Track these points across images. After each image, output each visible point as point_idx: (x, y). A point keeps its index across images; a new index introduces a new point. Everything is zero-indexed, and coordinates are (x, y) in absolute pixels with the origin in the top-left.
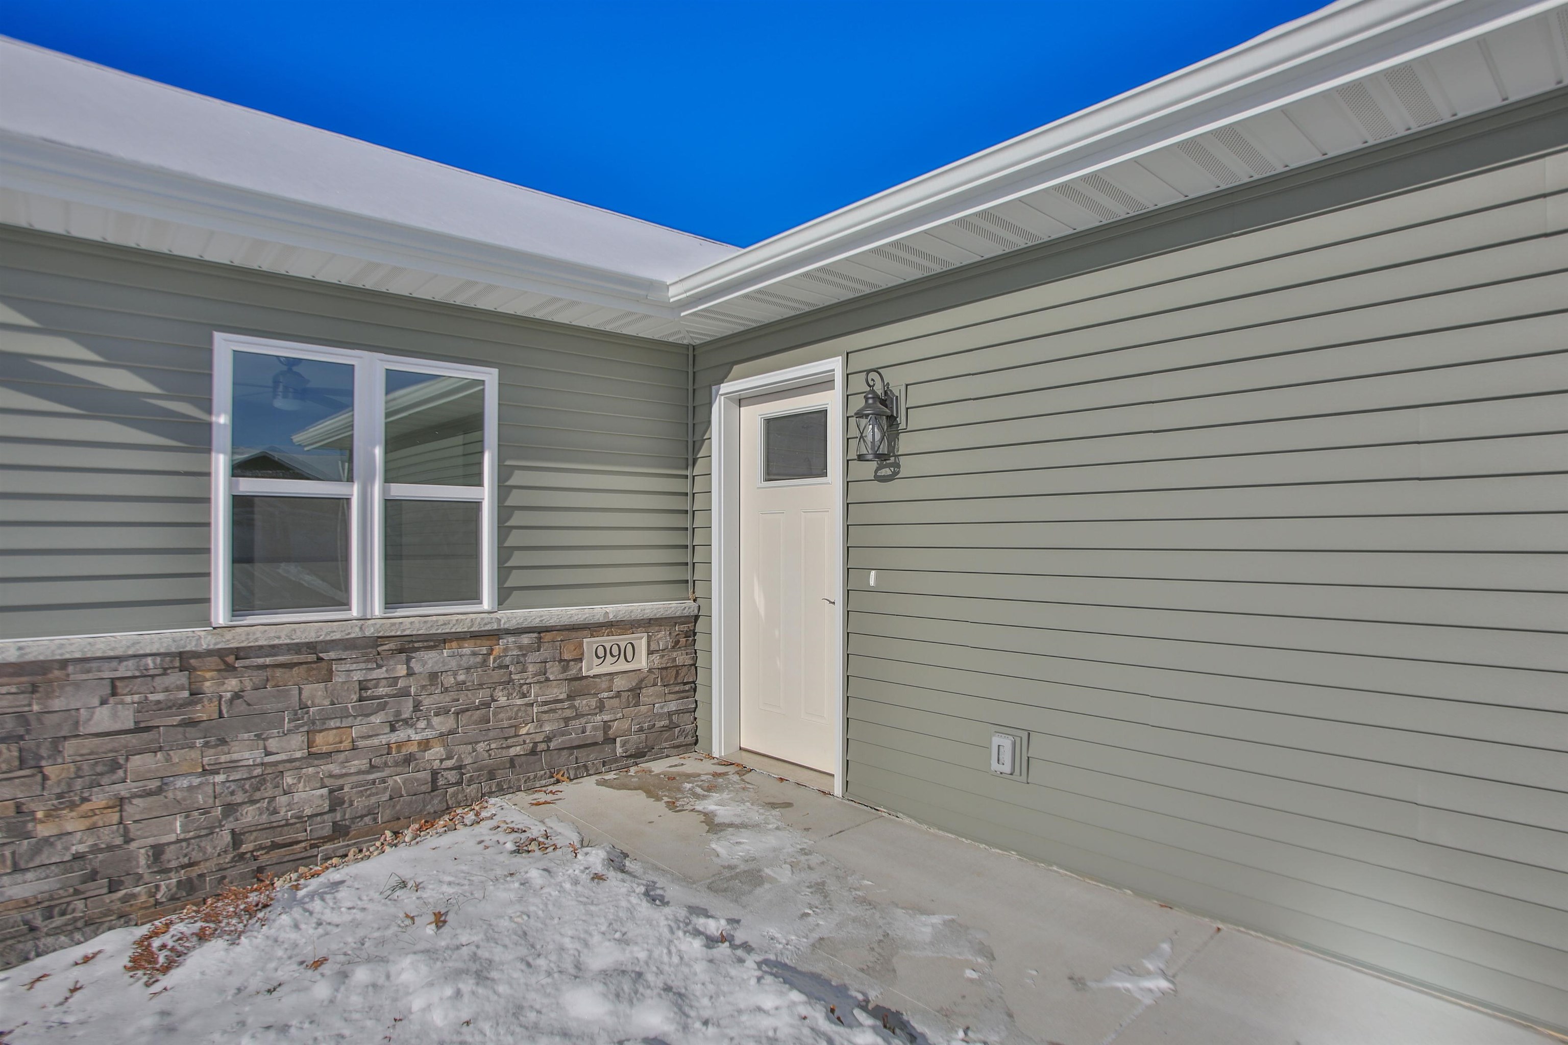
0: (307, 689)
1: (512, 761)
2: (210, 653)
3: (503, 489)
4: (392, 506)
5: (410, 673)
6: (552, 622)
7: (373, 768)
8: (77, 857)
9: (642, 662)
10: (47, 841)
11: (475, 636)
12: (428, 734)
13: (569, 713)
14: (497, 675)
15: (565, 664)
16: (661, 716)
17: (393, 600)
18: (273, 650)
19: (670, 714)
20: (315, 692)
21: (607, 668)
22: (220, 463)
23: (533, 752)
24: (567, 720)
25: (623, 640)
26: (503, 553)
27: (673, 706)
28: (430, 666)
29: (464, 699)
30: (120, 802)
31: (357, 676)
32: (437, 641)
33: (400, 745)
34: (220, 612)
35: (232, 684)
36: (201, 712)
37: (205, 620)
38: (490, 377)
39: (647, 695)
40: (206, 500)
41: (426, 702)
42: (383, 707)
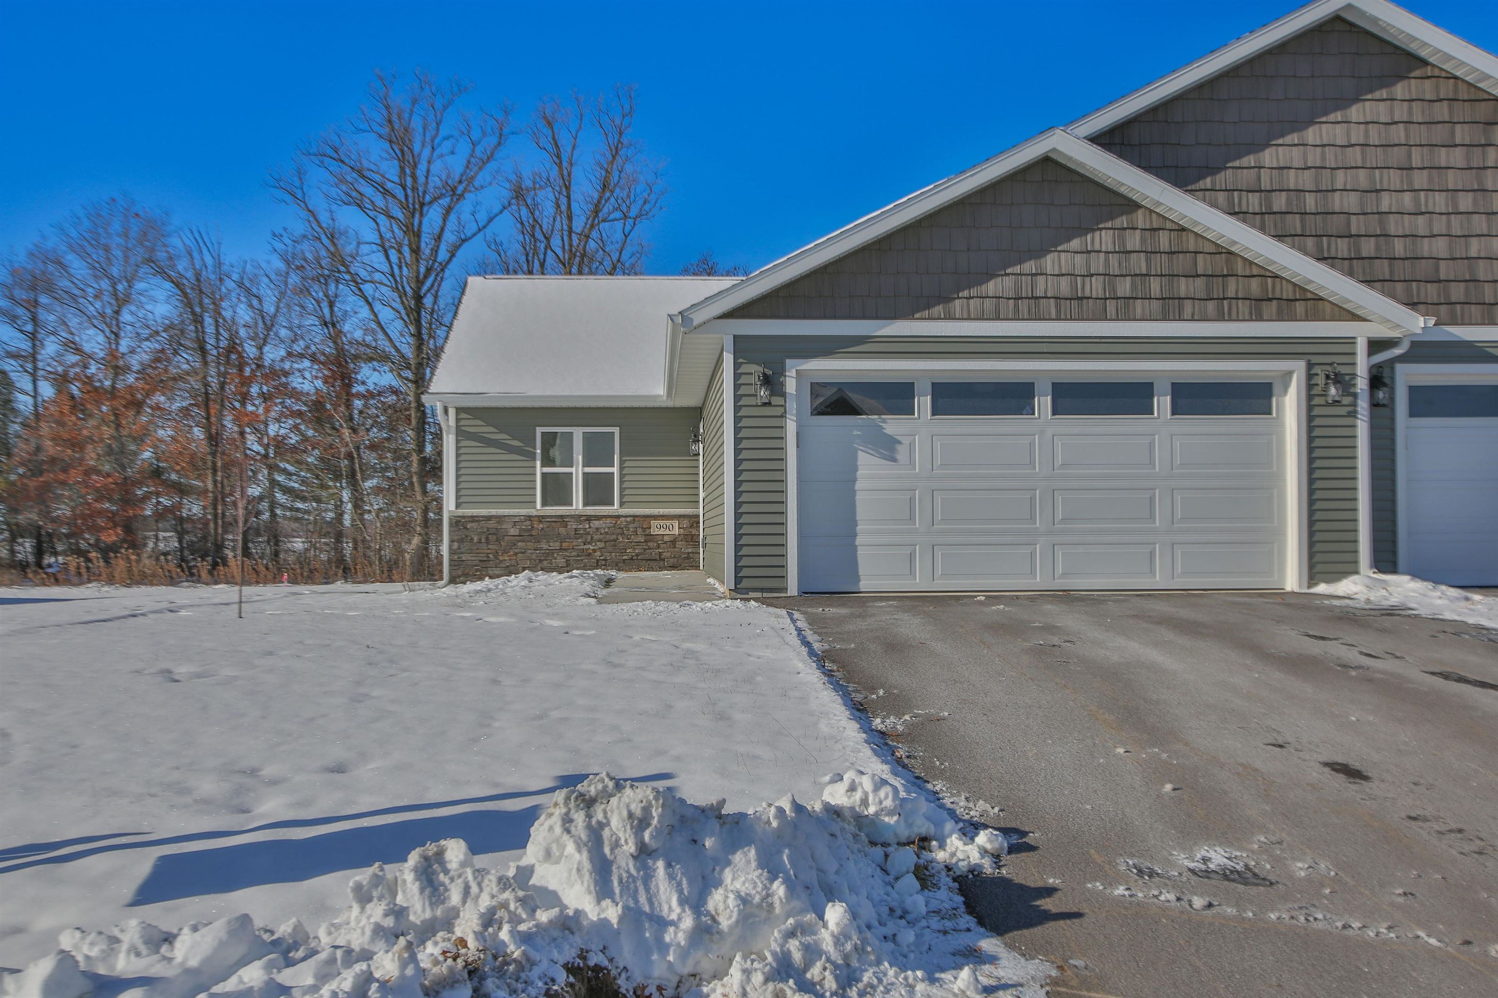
0: (561, 529)
1: (624, 560)
2: (536, 516)
3: (622, 468)
4: (584, 474)
5: (590, 527)
6: (638, 514)
7: (578, 556)
8: (507, 566)
9: (676, 531)
10: (501, 561)
11: (610, 517)
12: (596, 547)
13: (646, 547)
14: (619, 531)
15: (644, 529)
16: (684, 553)
17: (586, 504)
18: (552, 516)
19: (688, 553)
20: (562, 530)
21: (661, 532)
22: (538, 463)
23: (632, 559)
24: (645, 549)
25: (668, 523)
26: (622, 490)
27: (690, 550)
28: (596, 526)
29: (608, 537)
30: (516, 554)
31: (574, 527)
32: (599, 518)
33: (587, 549)
34: (539, 506)
35: (541, 526)
36: (534, 533)
37: (535, 508)
38: (616, 430)
39: (679, 544)
40: (535, 474)
41: (595, 537)
42: (581, 537)
